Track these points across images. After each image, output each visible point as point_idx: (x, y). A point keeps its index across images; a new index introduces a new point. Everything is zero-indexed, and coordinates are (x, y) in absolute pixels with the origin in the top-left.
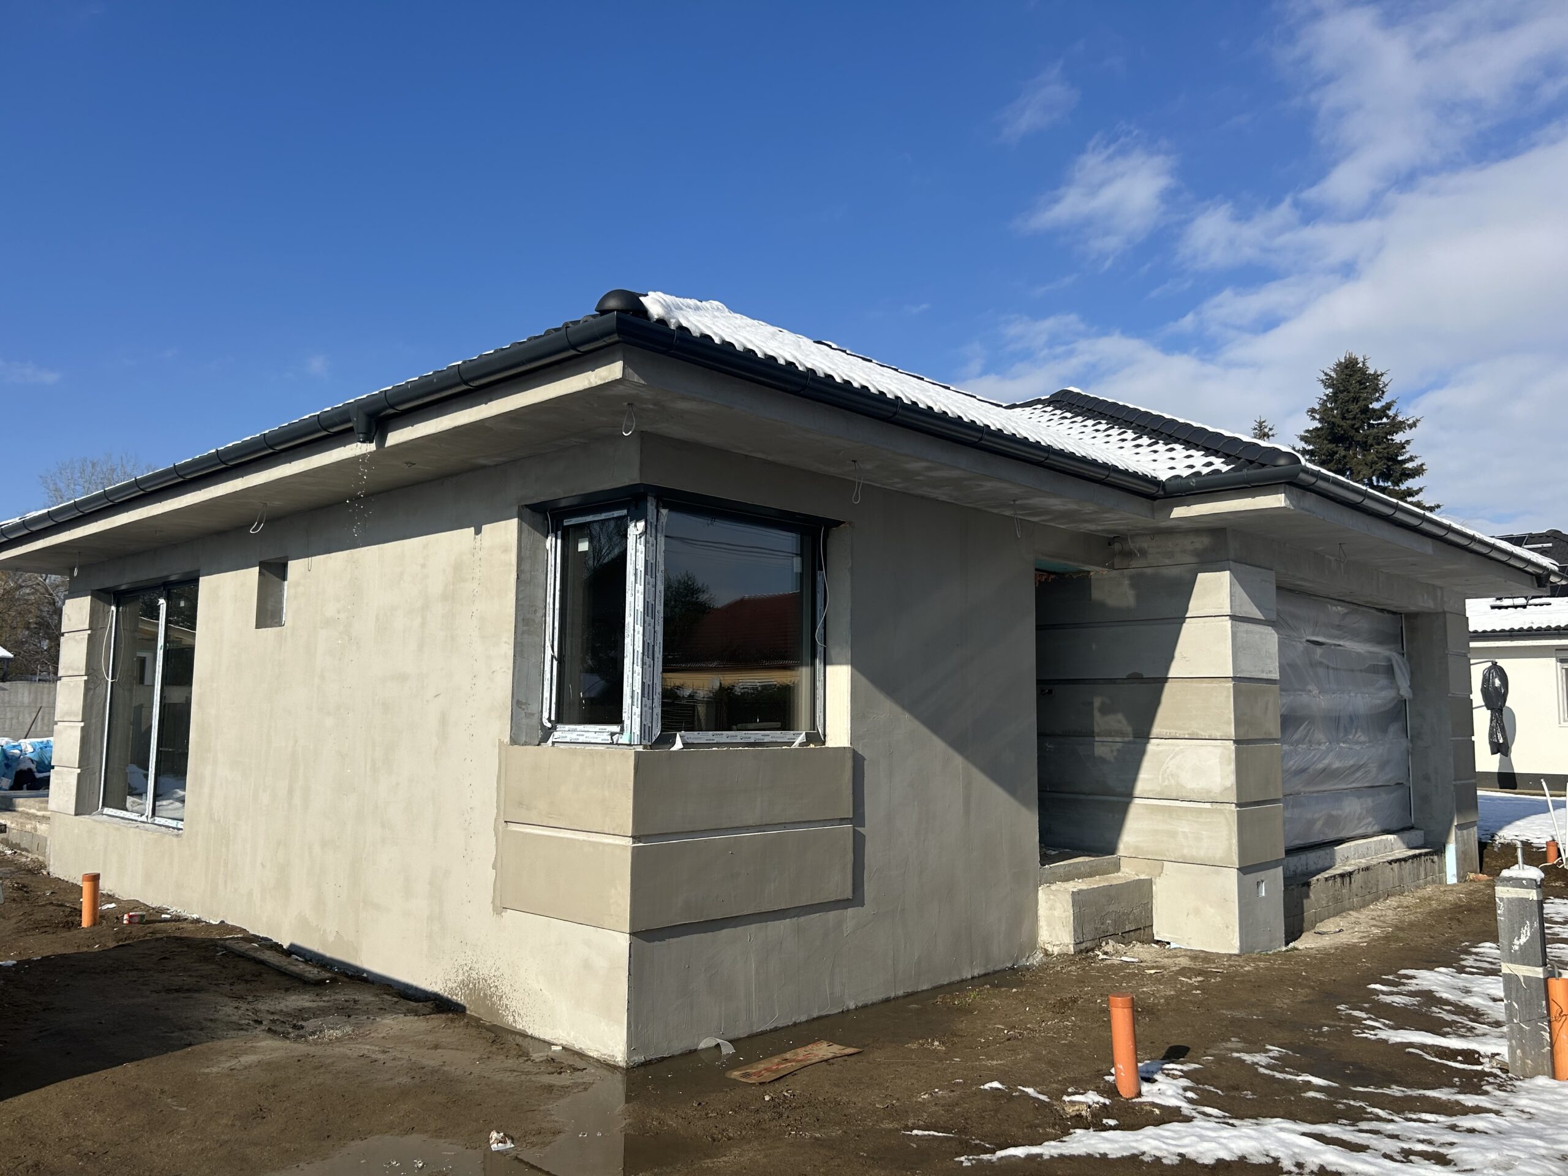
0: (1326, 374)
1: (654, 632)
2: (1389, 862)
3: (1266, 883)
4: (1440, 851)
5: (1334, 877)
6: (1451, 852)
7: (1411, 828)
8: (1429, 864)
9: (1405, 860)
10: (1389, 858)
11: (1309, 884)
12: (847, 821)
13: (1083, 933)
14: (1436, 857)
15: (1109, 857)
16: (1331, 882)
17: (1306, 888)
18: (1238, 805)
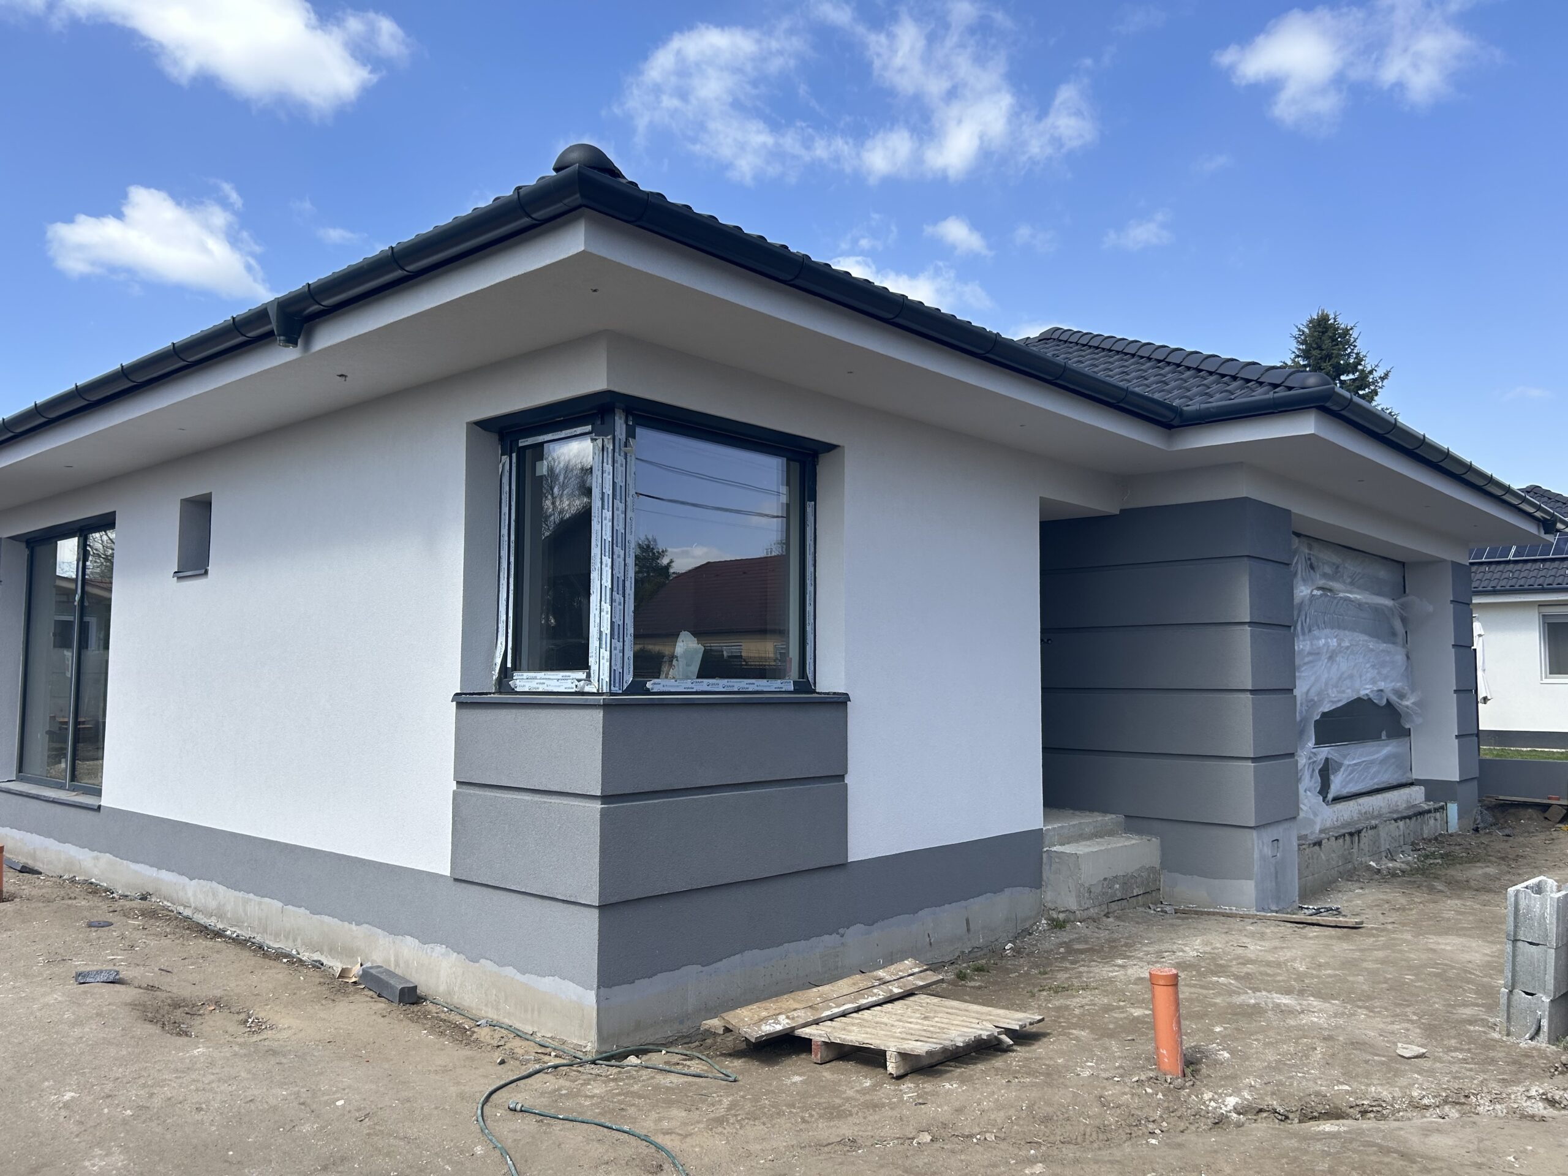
0: (1299, 330)
1: (625, 565)
2: (1396, 820)
3: (1280, 842)
4: (1442, 808)
5: (1344, 835)
6: (1453, 809)
7: (1412, 784)
8: (1432, 822)
9: (1410, 818)
10: (1395, 816)
11: (1319, 843)
12: (841, 777)
13: (1090, 898)
14: (1438, 815)
15: (1114, 816)
16: (1341, 841)
17: (1317, 848)
18: (1254, 760)
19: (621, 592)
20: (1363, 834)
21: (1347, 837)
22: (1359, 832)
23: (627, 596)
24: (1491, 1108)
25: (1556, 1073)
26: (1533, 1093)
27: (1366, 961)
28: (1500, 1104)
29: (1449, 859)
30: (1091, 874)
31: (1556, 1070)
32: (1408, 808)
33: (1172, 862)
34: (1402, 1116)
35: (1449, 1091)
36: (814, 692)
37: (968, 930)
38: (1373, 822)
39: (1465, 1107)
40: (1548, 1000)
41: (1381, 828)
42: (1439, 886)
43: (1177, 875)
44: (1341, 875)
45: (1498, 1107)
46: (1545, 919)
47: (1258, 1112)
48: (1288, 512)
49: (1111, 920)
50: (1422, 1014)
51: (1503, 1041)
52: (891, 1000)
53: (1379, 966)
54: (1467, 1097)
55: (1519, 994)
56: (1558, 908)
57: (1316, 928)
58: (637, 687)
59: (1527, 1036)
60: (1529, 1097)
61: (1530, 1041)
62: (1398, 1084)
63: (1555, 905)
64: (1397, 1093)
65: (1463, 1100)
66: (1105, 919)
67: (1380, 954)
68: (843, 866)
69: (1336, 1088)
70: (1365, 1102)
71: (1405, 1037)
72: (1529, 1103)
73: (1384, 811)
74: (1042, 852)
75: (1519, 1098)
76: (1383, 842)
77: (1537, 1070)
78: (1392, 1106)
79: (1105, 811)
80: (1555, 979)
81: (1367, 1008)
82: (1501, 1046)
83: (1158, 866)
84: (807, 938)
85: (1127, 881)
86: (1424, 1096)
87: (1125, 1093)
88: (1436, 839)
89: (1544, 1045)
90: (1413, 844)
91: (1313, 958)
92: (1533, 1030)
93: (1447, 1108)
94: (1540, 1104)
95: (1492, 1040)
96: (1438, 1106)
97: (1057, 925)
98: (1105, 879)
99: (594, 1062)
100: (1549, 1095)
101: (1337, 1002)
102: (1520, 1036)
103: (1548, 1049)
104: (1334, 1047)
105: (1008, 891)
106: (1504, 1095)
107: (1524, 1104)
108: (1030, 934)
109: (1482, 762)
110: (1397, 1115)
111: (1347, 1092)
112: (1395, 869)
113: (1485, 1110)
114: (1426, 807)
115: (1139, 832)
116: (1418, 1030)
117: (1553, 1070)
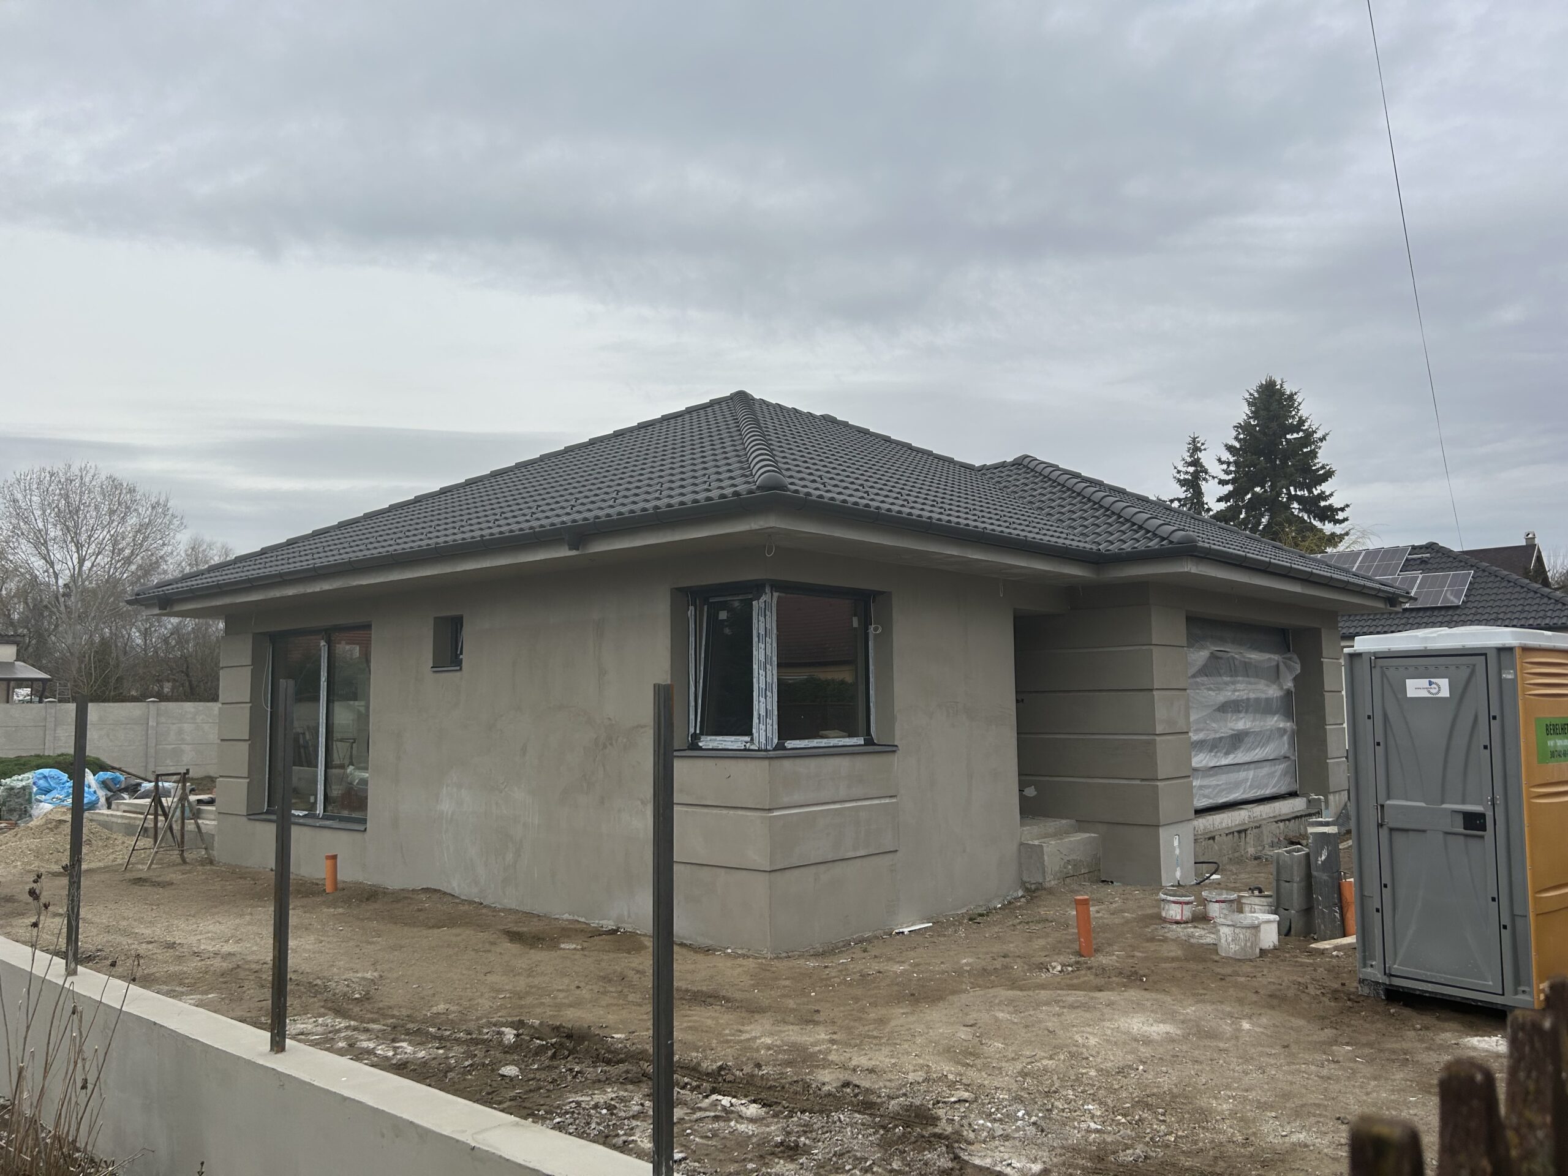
0: (1251, 394)
2: (1276, 822)
3: (1180, 836)
5: (1233, 833)
7: (1296, 795)
9: (1289, 820)
10: (1277, 819)
11: (1213, 838)
12: (896, 797)
13: (1051, 874)
15: (1068, 821)
16: (1231, 836)
17: (1211, 841)
18: (1160, 780)
20: (1249, 832)
21: (1236, 834)
22: (1245, 830)
32: (1290, 813)
38: (1258, 824)
41: (1264, 828)
58: (780, 747)
68: (897, 851)
73: (1269, 815)
76: (1265, 837)
79: (1063, 818)
83: (1099, 855)
85: (1076, 864)
97: (1030, 892)
98: (1062, 862)
114: (1304, 812)
115: (1086, 830)
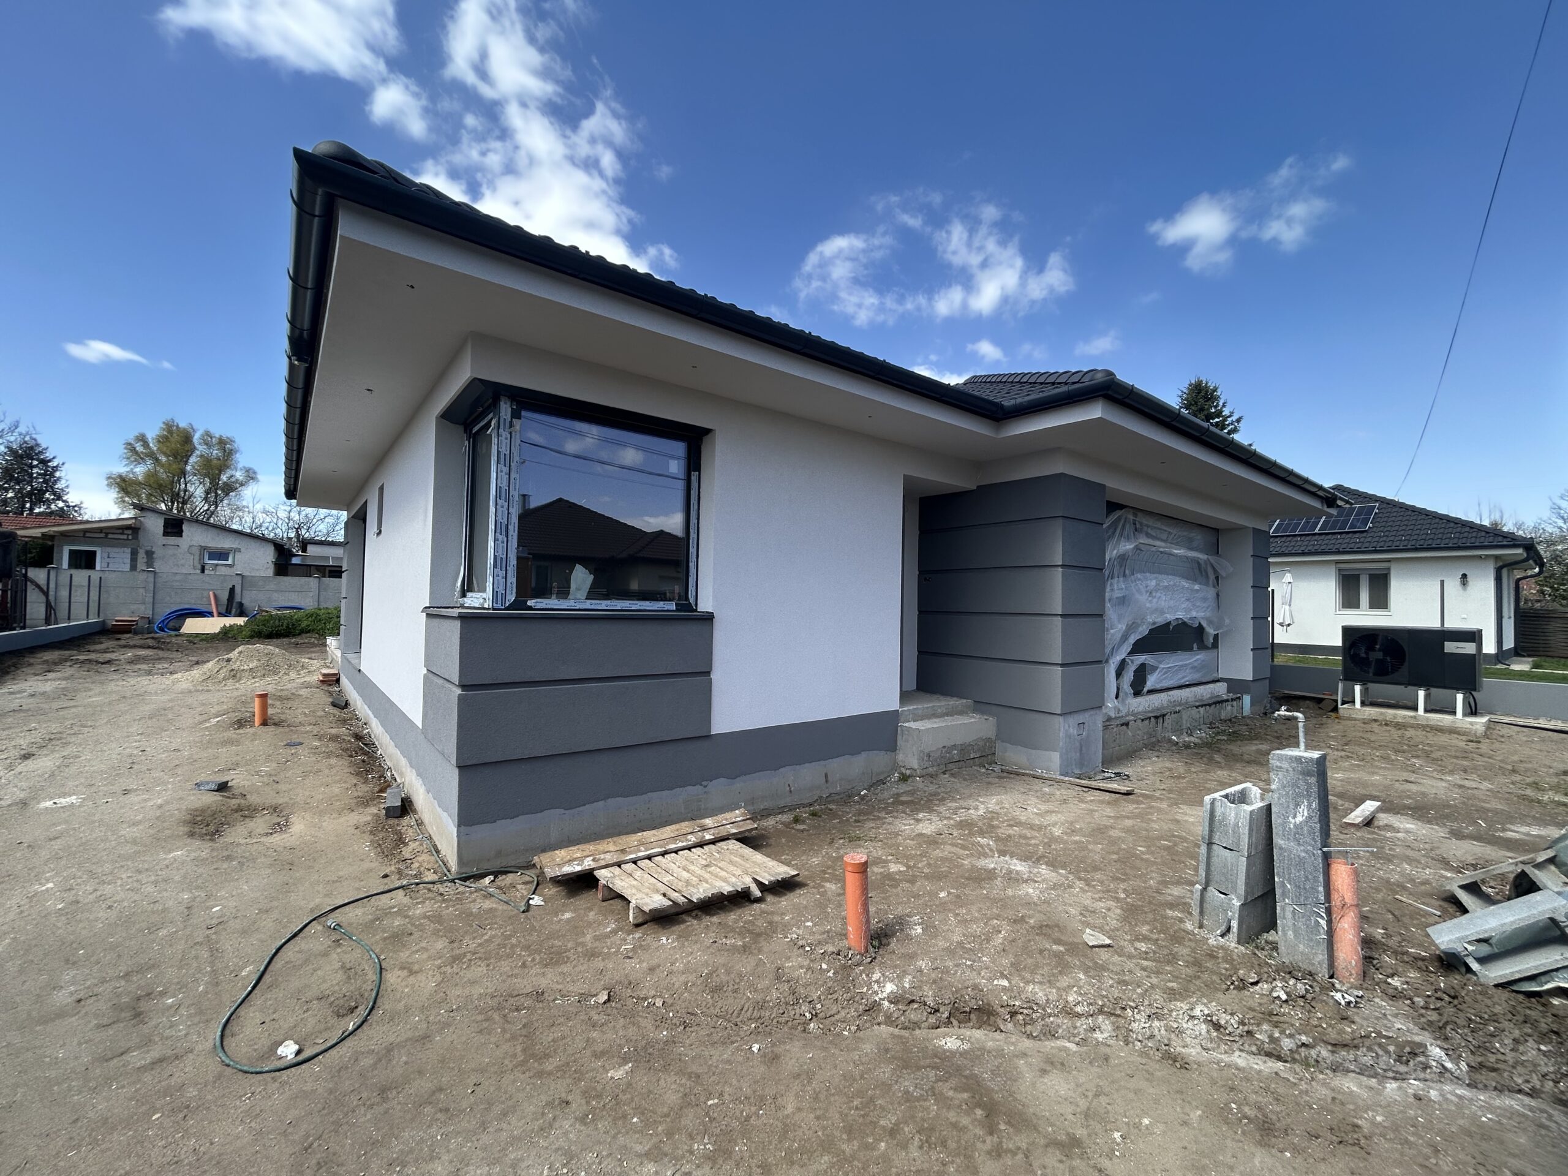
1: (508, 513)
2: (1197, 707)
3: (1086, 724)
4: (1239, 698)
5: (1150, 718)
6: (1247, 699)
7: (1218, 681)
8: (1229, 708)
9: (1210, 705)
10: (1197, 704)
11: (1127, 724)
12: (708, 673)
13: (929, 760)
14: (1235, 703)
15: (965, 701)
16: (1147, 722)
17: (1124, 727)
18: (1062, 665)
19: (504, 533)
20: (1167, 717)
21: (1152, 719)
22: (1164, 716)
23: (510, 536)
24: (1147, 1025)
25: (1232, 987)
26: (1197, 1012)
27: (1115, 828)
28: (1159, 1020)
29: (1235, 736)
30: (932, 744)
31: (1232, 984)
32: (1210, 698)
33: (1004, 734)
34: (1052, 1022)
35: (1106, 1000)
36: (696, 611)
37: (827, 781)
38: (1178, 708)
39: (1120, 1019)
40: (1239, 904)
41: (1183, 713)
42: (1217, 757)
43: (1008, 745)
44: (1145, 745)
45: (1156, 1023)
46: (1238, 827)
47: (910, 1003)
48: (1103, 487)
49: (946, 776)
50: (1131, 892)
51: (1194, 935)
52: (701, 845)
53: (1123, 835)
54: (1124, 1009)
55: (1212, 892)
56: (1250, 820)
57: (1097, 793)
58: (518, 604)
59: (1219, 932)
60: (1192, 1017)
61: (1220, 938)
62: (1058, 984)
63: (1248, 818)
64: (1053, 994)
65: (1118, 1012)
66: (942, 775)
67: (1129, 823)
68: (708, 737)
69: (996, 982)
70: (1017, 1003)
71: (1103, 917)
72: (1190, 1024)
73: (1190, 700)
74: (897, 726)
75: (1181, 1017)
76: (1184, 722)
77: (1214, 977)
78: (1044, 1009)
79: (961, 696)
80: (1247, 884)
81: (1085, 880)
82: (1190, 940)
83: (994, 738)
84: (672, 789)
85: (964, 749)
86: (1078, 1003)
87: (801, 967)
88: (1230, 720)
89: (1233, 945)
90: (1211, 723)
91: (1072, 823)
92: (1224, 928)
93: (1100, 1018)
94: (1204, 1026)
95: (1184, 931)
96: (1092, 1016)
97: (904, 778)
98: (944, 747)
99: (453, 881)
100: (1215, 1018)
101: (1064, 872)
102: (1211, 931)
103: (1236, 950)
104: (1018, 931)
105: (864, 755)
106: (1166, 1011)
107: (1185, 1026)
108: (884, 784)
109: (1273, 668)
110: (1047, 1020)
111: (1004, 989)
112: (1190, 742)
113: (1140, 1027)
114: (1225, 697)
115: (983, 713)
116: (1118, 911)
117: (1229, 983)
